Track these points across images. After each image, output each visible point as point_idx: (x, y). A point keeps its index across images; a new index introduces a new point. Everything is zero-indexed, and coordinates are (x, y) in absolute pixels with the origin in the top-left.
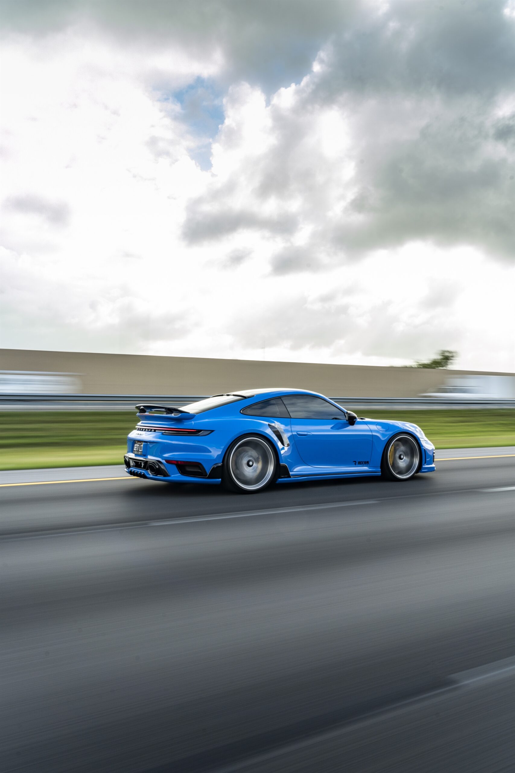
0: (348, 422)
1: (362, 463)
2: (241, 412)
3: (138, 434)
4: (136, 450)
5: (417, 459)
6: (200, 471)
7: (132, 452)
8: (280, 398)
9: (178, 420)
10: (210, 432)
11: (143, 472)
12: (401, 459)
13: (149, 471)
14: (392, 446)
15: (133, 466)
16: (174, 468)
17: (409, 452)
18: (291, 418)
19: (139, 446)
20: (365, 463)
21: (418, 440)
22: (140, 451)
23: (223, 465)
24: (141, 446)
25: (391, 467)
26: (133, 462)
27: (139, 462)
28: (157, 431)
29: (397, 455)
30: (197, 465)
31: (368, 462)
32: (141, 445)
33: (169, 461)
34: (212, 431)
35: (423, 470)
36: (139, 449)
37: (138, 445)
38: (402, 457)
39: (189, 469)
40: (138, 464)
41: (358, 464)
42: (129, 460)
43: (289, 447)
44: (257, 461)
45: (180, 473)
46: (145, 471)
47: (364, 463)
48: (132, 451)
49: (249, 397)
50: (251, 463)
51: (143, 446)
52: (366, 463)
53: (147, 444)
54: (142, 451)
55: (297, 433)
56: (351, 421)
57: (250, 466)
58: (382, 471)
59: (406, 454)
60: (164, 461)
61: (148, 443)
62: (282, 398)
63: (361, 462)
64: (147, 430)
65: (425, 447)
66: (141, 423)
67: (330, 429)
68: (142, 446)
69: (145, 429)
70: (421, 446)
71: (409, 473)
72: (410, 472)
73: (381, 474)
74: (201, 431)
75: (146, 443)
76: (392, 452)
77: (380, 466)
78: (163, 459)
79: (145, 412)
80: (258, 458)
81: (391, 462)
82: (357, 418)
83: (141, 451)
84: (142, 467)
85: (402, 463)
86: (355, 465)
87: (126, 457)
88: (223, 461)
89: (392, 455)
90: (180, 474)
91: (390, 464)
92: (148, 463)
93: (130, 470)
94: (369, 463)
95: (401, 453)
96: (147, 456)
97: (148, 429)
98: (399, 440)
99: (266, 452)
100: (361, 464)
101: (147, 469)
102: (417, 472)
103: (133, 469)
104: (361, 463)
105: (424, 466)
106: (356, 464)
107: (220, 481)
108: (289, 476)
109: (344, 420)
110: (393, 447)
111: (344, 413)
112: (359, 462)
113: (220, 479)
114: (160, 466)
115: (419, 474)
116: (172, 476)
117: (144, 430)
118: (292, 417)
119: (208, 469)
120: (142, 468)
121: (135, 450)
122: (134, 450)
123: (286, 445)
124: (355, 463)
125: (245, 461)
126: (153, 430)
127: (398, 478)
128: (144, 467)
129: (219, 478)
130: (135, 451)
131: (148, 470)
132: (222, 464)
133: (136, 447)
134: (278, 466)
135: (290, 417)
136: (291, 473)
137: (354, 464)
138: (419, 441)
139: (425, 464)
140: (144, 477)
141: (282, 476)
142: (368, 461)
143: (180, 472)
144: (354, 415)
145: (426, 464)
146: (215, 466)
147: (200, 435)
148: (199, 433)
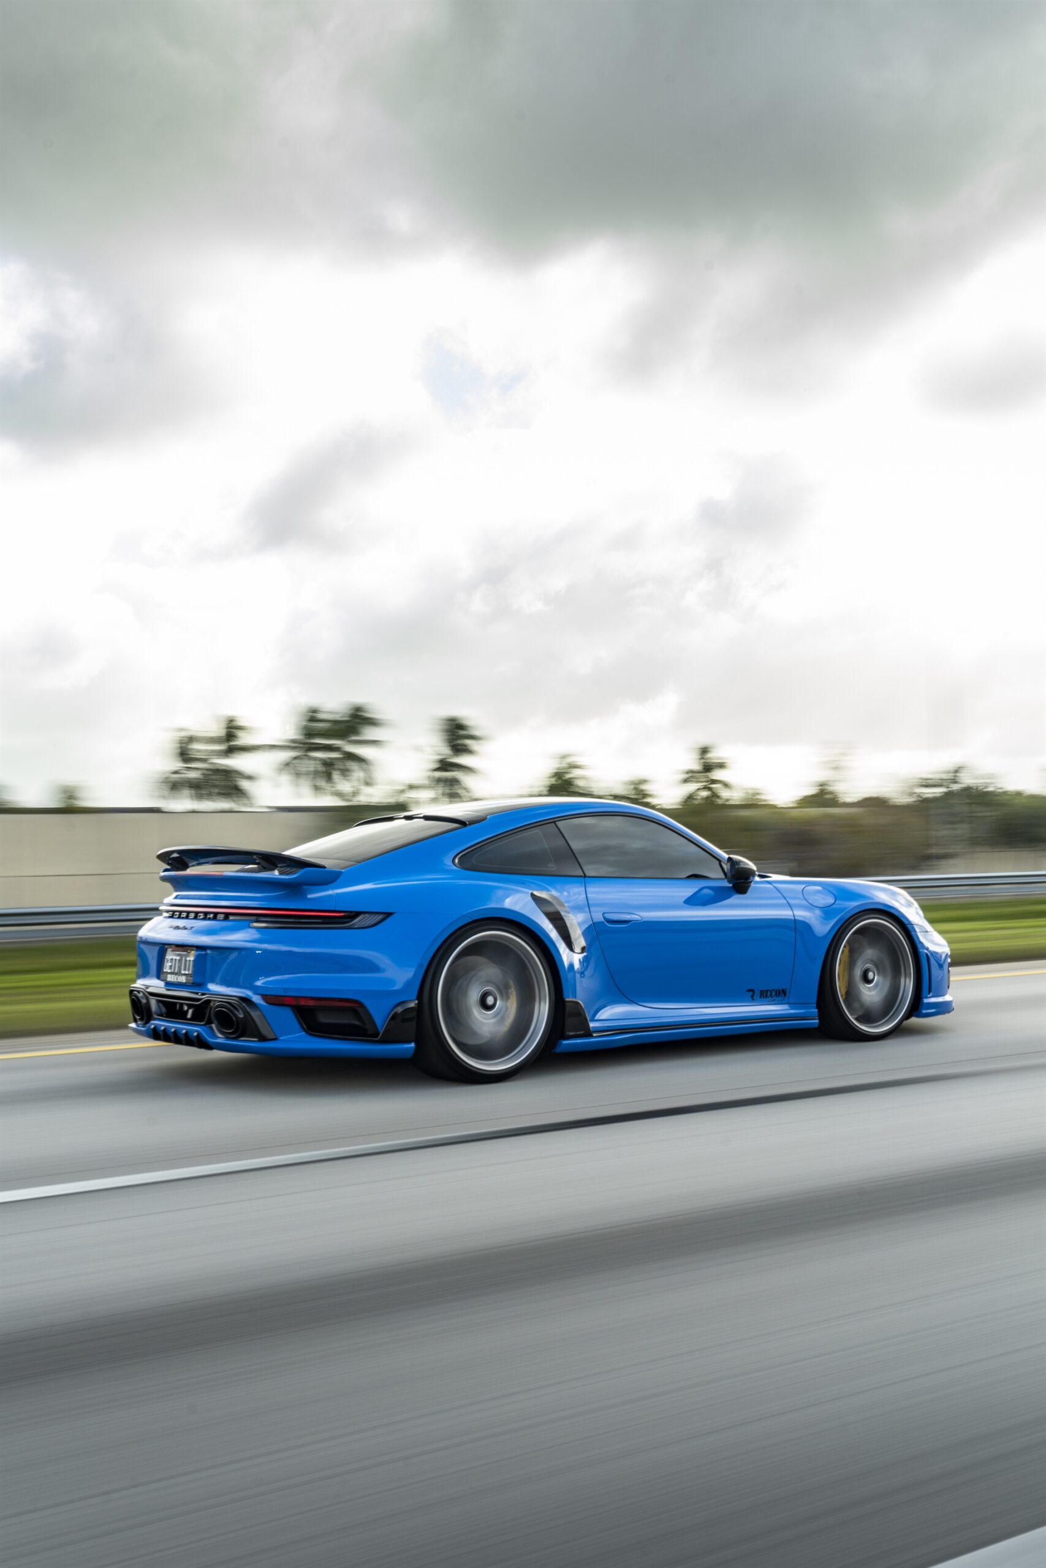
0: (731, 885)
1: (769, 994)
2: (456, 861)
3: (177, 928)
4: (169, 971)
5: (908, 980)
6: (356, 1023)
7: (158, 977)
8: (554, 822)
9: (294, 889)
10: (381, 917)
11: (195, 1029)
12: (868, 981)
13: (214, 1026)
14: (845, 947)
15: (161, 1015)
16: (287, 1015)
17: (887, 963)
18: (585, 876)
19: (180, 961)
20: (776, 995)
21: (911, 929)
22: (185, 974)
23: (420, 1005)
24: (188, 959)
25: (845, 1001)
26: (161, 1005)
27: (176, 1003)
28: (231, 918)
29: (858, 972)
30: (354, 1007)
31: (784, 992)
32: (186, 956)
33: (274, 1000)
34: (389, 914)
35: (924, 1011)
36: (180, 968)
37: (178, 958)
38: (871, 975)
39: (324, 1019)
40: (172, 1008)
41: (761, 997)
42: (147, 999)
43: (585, 954)
44: (504, 992)
45: (305, 1030)
46: (203, 1027)
47: (774, 993)
48: (159, 974)
49: (473, 822)
50: (490, 1000)
51: (194, 961)
52: (779, 995)
53: (206, 955)
54: (190, 972)
55: (604, 918)
56: (740, 881)
57: (488, 1008)
58: (821, 1015)
59: (879, 967)
60: (257, 999)
61: (209, 952)
62: (557, 823)
63: (767, 991)
64: (202, 917)
65: (927, 949)
66: (176, 897)
67: (682, 903)
68: (191, 958)
69: (197, 913)
70: (919, 946)
71: (890, 1018)
72: (892, 1016)
73: (820, 1022)
74: (358, 914)
75: (203, 953)
76: (845, 962)
77: (815, 1000)
78: (256, 994)
79: (185, 867)
80: (507, 987)
81: (844, 992)
82: (757, 873)
83: (187, 972)
84: (189, 1016)
85: (871, 994)
86: (753, 999)
87: (139, 992)
88: (420, 996)
89: (844, 971)
90: (304, 1033)
91: (842, 996)
92: (212, 1004)
93: (152, 1027)
94: (787, 996)
95: (868, 965)
96: (207, 985)
97: (206, 914)
98: (861, 931)
99: (528, 969)
100: (766, 997)
101: (209, 1022)
102: (908, 1015)
103: (162, 1024)
104: (765, 995)
105: (926, 1001)
106: (755, 997)
107: (412, 1047)
108: (588, 1034)
109: (717, 877)
110: (847, 950)
111: (720, 861)
112: (761, 991)
113: (413, 1045)
114: (248, 1012)
115: (914, 1020)
116: (281, 1038)
117: (192, 915)
118: (587, 875)
119: (380, 1016)
120: (188, 1019)
121: (167, 969)
122: (165, 970)
123: (578, 949)
124: (751, 993)
125: (474, 995)
126: (221, 917)
127: (861, 1032)
128: (194, 1018)
129: (409, 1042)
130: (167, 972)
131: (212, 1023)
132: (417, 1002)
133: (171, 962)
134: (559, 1005)
135: (582, 874)
136: (592, 1025)
137: (750, 999)
138: (912, 933)
139: (929, 994)
140: (201, 1043)
141: (571, 1034)
142: (785, 988)
143: (305, 1027)
144: (748, 864)
145: (931, 994)
146: (400, 1009)
147: (356, 927)
148: (350, 921)
